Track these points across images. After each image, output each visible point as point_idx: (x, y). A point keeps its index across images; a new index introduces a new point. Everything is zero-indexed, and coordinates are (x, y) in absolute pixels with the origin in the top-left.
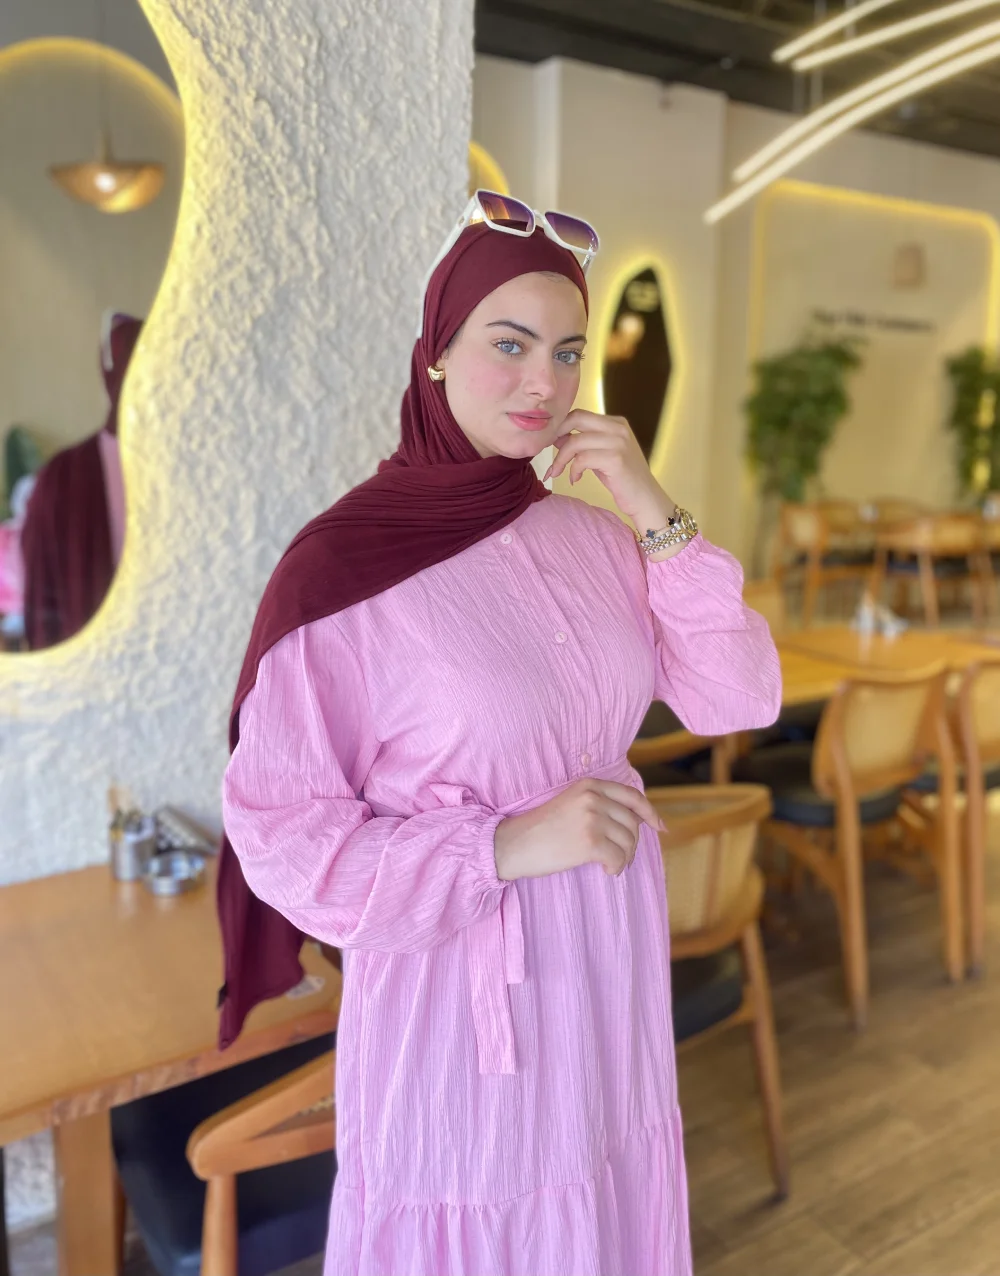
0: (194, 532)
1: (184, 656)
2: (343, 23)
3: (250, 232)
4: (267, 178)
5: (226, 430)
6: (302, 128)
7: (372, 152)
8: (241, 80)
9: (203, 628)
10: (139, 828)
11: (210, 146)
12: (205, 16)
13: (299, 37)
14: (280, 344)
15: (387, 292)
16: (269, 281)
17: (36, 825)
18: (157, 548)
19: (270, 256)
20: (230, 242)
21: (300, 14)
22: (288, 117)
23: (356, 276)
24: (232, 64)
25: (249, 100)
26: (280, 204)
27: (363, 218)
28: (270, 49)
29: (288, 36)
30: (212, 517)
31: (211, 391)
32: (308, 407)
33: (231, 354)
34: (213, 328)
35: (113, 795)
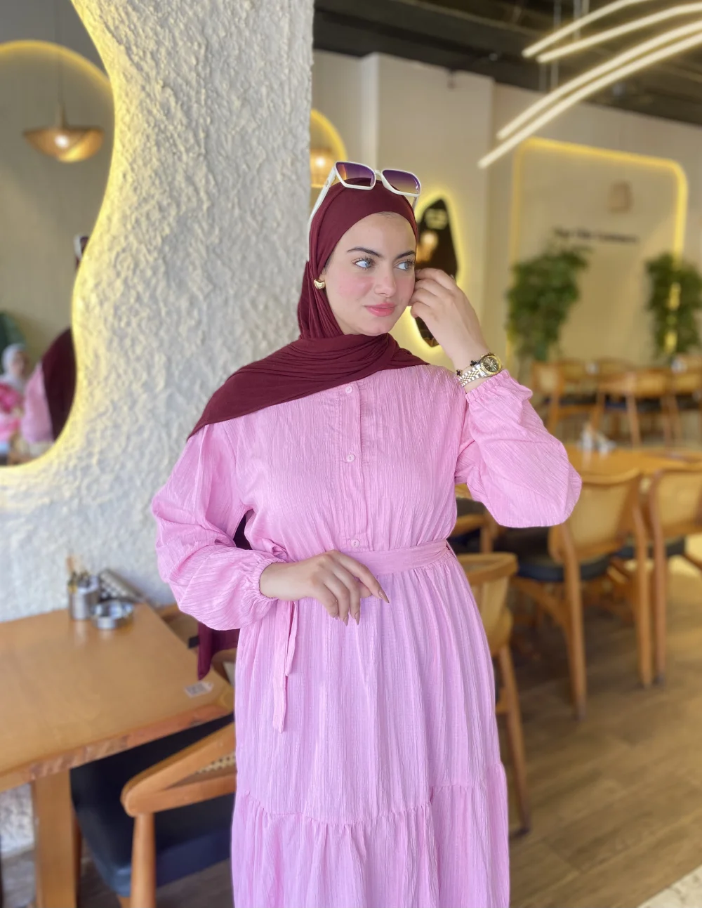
0: (123, 383)
1: (118, 467)
2: (222, 34)
3: (160, 178)
4: (171, 141)
5: (145, 313)
6: (195, 106)
7: (243, 122)
8: (153, 74)
9: (130, 449)
10: (88, 584)
11: (132, 119)
12: (127, 30)
13: (192, 43)
14: (181, 254)
15: (254, 218)
16: (173, 212)
17: (18, 583)
18: (98, 394)
19: (173, 194)
20: (146, 186)
21: (193, 29)
22: (185, 99)
23: (233, 207)
24: (146, 62)
25: (158, 88)
26: (180, 159)
27: (237, 168)
28: (172, 52)
29: (185, 43)
30: (135, 372)
31: (134, 287)
32: (201, 297)
33: (147, 261)
34: (135, 245)
35: (70, 562)
